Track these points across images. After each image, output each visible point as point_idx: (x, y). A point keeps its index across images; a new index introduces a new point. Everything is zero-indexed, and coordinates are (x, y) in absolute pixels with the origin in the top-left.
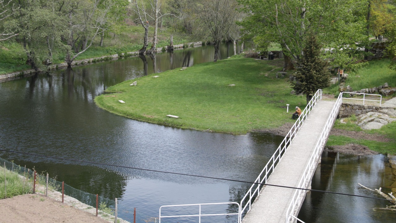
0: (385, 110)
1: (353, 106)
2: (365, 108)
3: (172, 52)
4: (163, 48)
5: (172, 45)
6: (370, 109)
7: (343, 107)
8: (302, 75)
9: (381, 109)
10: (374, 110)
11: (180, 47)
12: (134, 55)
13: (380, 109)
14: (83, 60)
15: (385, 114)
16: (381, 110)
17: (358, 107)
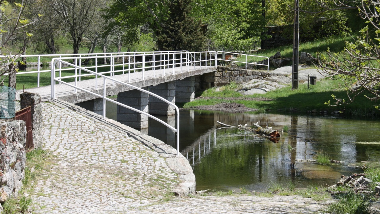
0: (274, 77)
1: (232, 71)
2: (248, 74)
6: (255, 76)
7: (219, 71)
8: (168, 37)
9: (269, 76)
10: (259, 77)
11: (37, 66)
13: (267, 76)
15: (274, 82)
16: (269, 78)
17: (239, 72)
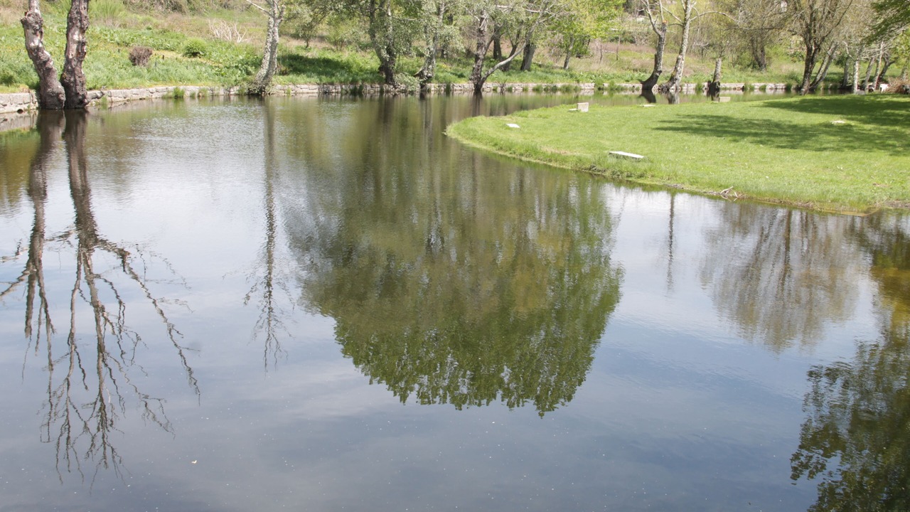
3: (716, 95)
4: (698, 85)
5: (716, 81)
11: (735, 89)
12: (630, 90)
14: (511, 84)
